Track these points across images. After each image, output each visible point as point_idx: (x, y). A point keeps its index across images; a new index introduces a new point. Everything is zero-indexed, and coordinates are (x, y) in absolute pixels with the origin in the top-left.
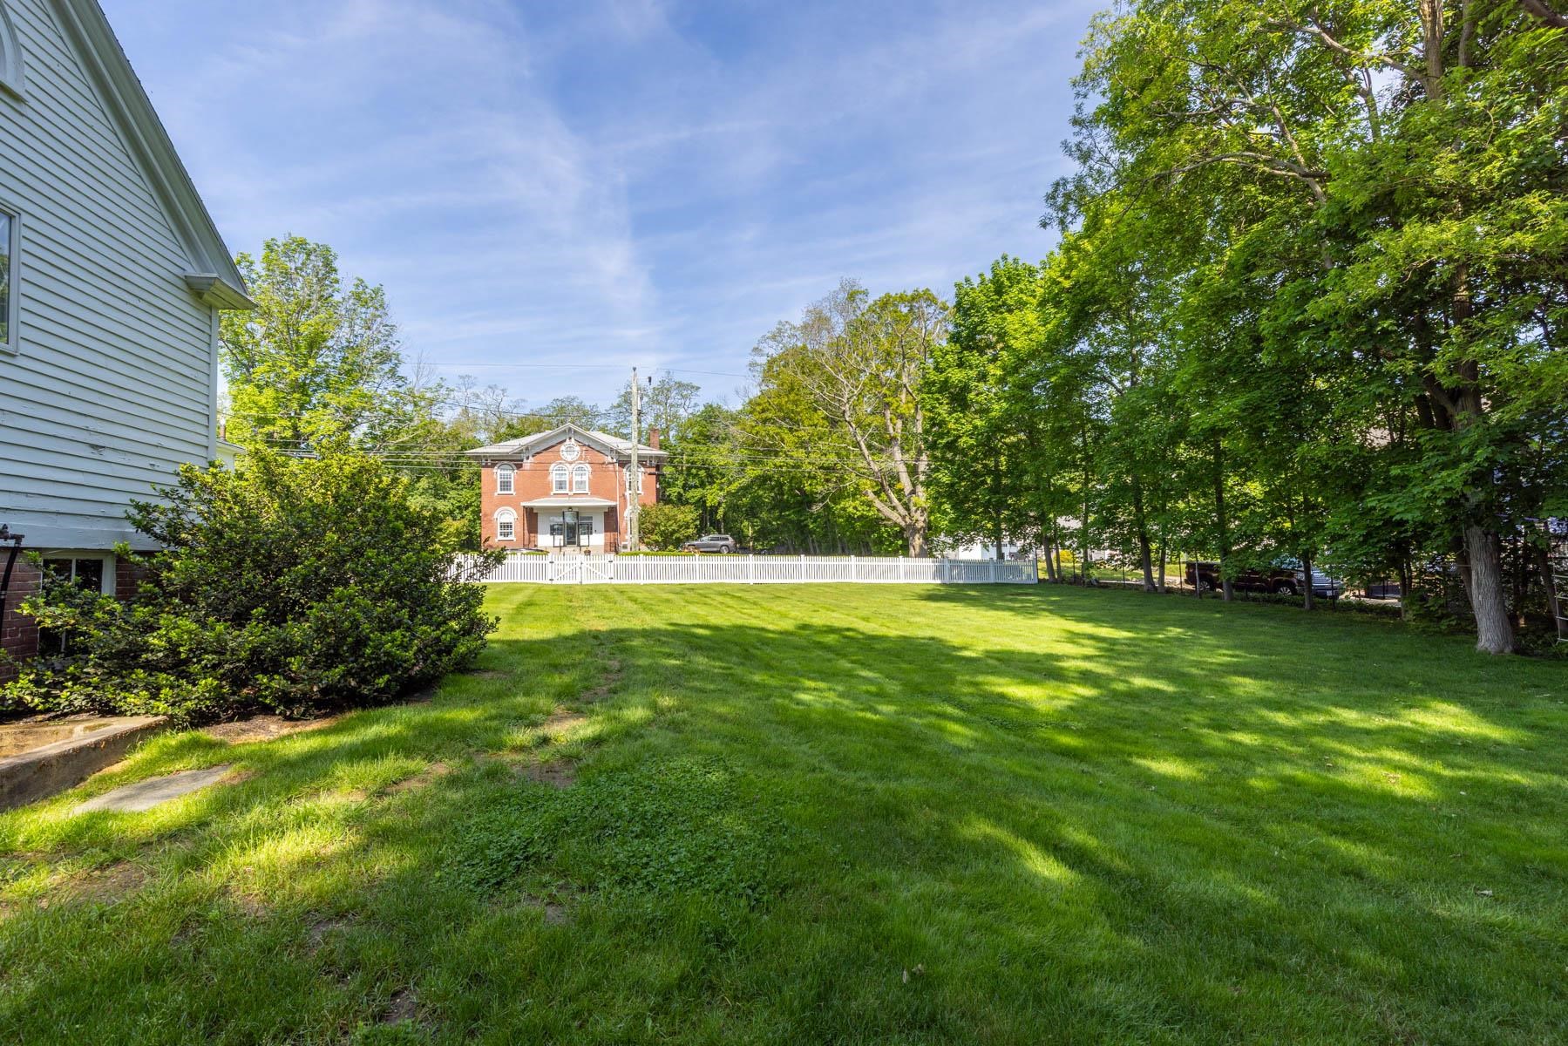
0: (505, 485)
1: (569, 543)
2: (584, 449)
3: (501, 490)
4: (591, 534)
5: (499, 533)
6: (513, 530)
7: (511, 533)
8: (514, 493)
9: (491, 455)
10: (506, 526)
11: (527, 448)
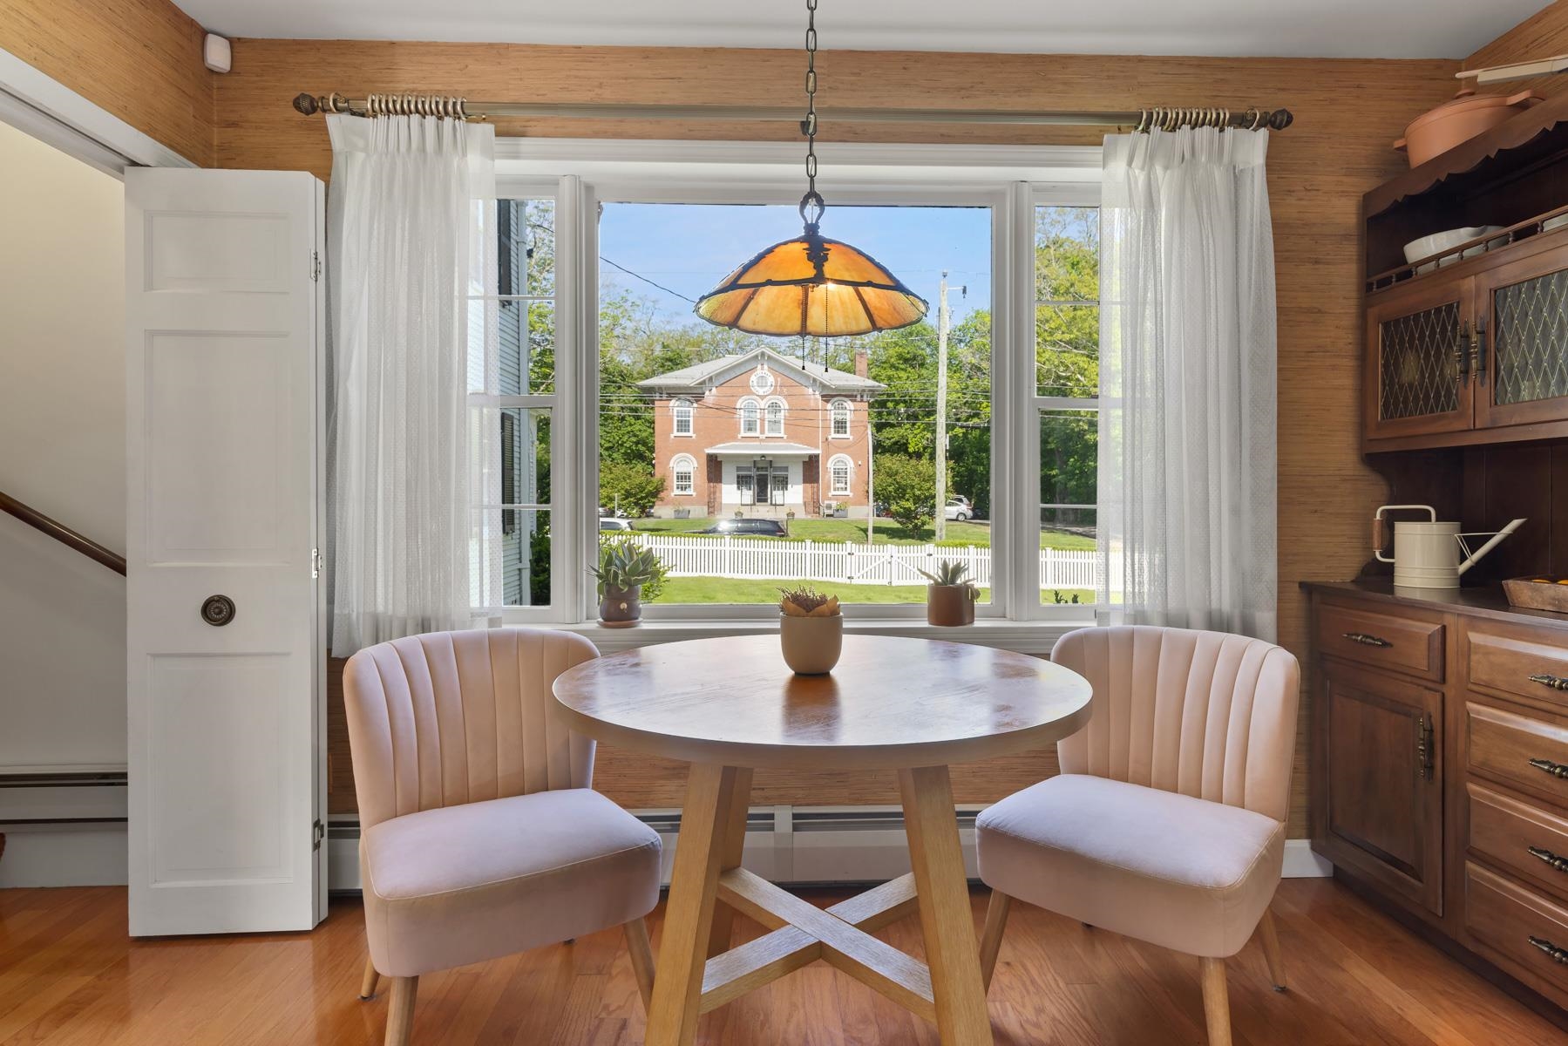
0: (683, 425)
1: (759, 501)
2: (779, 379)
3: (678, 431)
4: (787, 489)
5: (675, 487)
6: (692, 483)
7: (690, 486)
8: (694, 436)
9: (668, 387)
10: (683, 477)
11: (711, 379)
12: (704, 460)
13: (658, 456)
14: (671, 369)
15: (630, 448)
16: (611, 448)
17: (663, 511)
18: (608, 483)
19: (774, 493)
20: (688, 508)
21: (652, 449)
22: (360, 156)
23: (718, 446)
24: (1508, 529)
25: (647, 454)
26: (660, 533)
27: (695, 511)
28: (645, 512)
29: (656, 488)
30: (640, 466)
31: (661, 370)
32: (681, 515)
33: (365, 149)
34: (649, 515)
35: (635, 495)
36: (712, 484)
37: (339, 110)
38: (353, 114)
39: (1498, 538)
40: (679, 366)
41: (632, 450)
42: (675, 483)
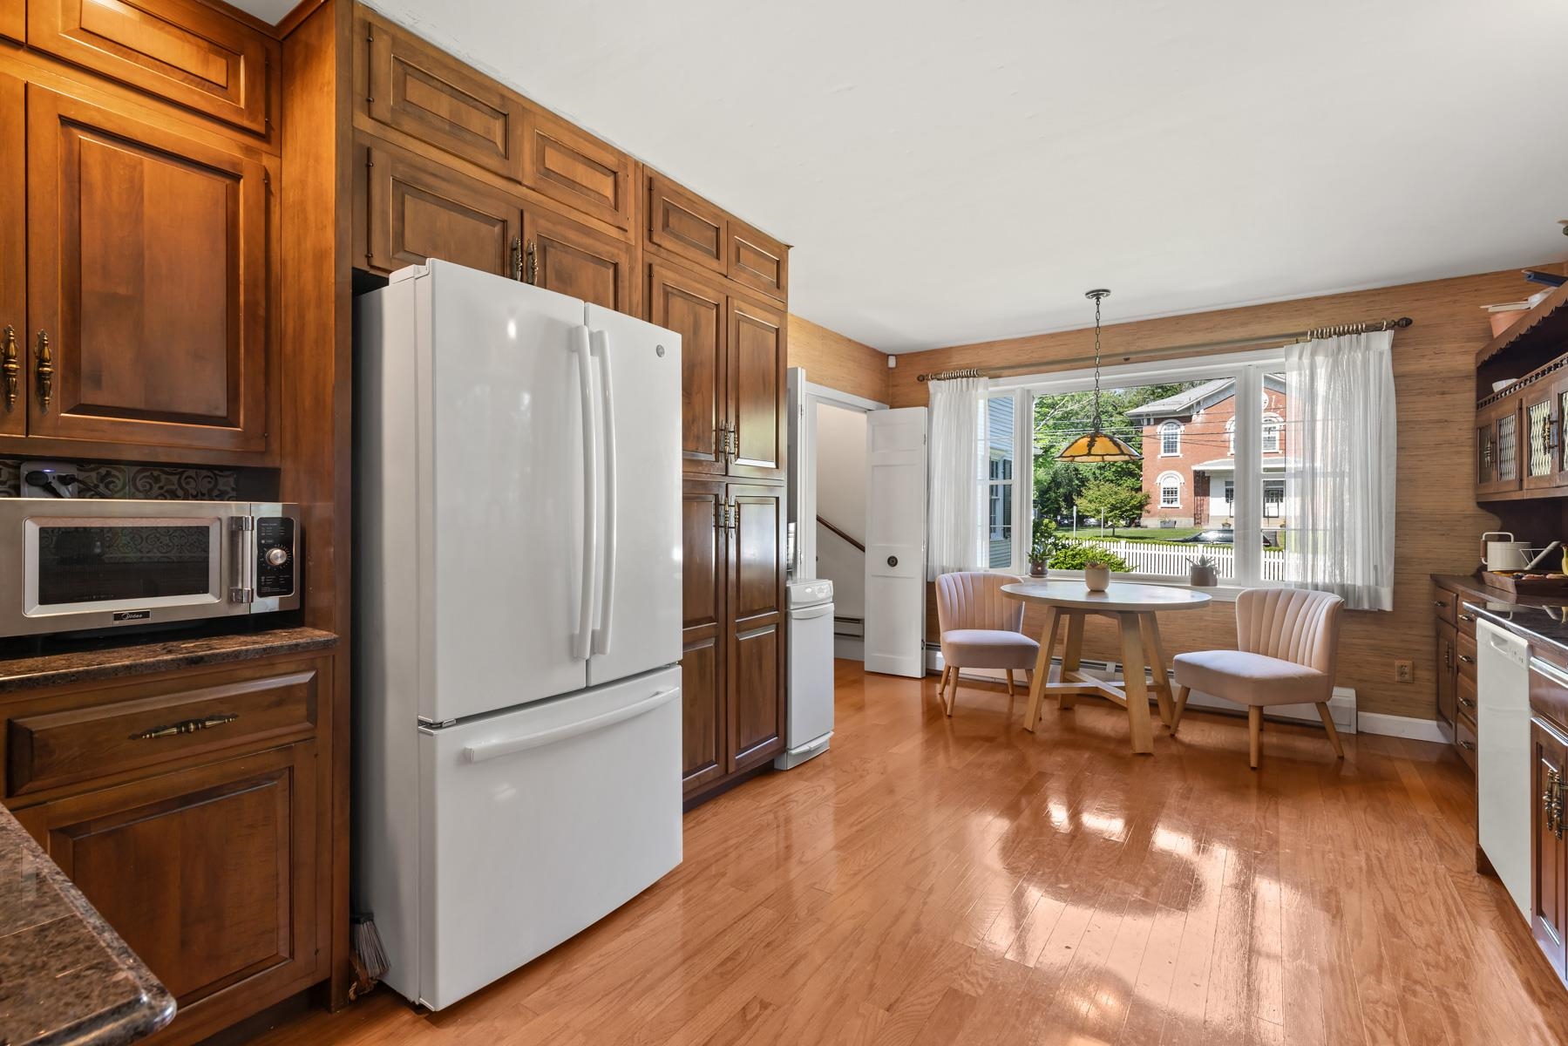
0: (1170, 447)
2: (1274, 397)
3: (1165, 452)
4: (1282, 501)
5: (1162, 500)
6: (1178, 497)
7: (1176, 500)
8: (1181, 456)
9: (1154, 414)
10: (1170, 492)
11: (1198, 403)
12: (1191, 477)
13: (1146, 473)
14: (1162, 397)
15: (1120, 467)
16: (1104, 467)
17: (1150, 522)
18: (1097, 499)
19: (1267, 505)
20: (1175, 519)
21: (1140, 468)
22: (939, 395)
23: (1205, 463)
24: (1550, 547)
25: (1137, 471)
26: (1146, 540)
27: (1181, 522)
28: (1133, 522)
29: (1140, 502)
30: (1130, 482)
31: (1152, 397)
32: (1165, 525)
33: (941, 392)
34: (1138, 525)
35: (1120, 508)
36: (1199, 498)
37: (932, 379)
38: (938, 380)
39: (1545, 551)
40: (1169, 393)
41: (1123, 469)
42: (1162, 497)
